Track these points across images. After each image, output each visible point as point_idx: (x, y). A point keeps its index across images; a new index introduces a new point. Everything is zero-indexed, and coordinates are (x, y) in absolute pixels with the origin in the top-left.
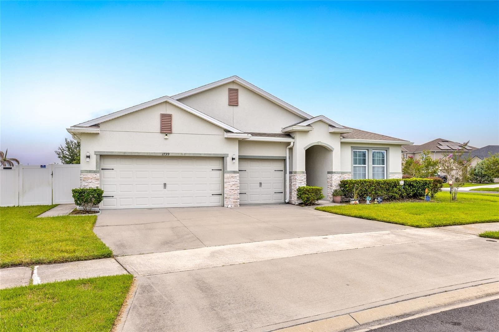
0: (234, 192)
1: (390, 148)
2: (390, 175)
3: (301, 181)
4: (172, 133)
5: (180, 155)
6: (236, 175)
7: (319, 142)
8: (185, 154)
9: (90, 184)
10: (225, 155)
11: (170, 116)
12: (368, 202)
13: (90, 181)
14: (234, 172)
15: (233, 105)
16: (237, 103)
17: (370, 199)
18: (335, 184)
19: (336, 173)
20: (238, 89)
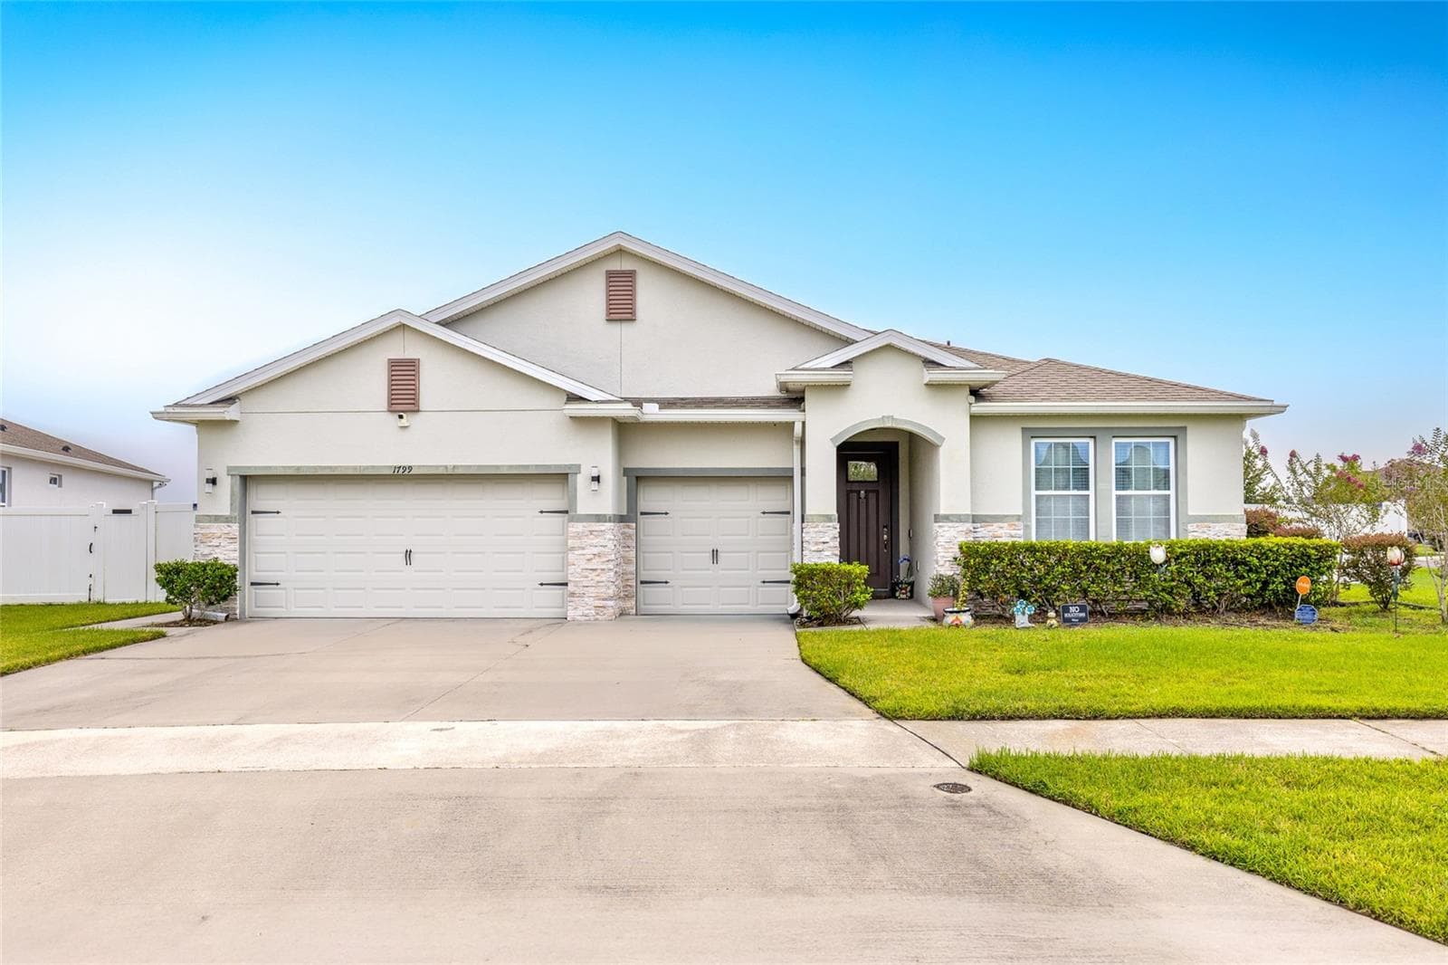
0: (598, 578)
1: (1189, 431)
2: (1190, 527)
3: (821, 547)
4: (418, 411)
5: (440, 471)
6: (603, 528)
7: (888, 417)
8: (454, 467)
9: (217, 550)
10: (569, 468)
11: (412, 365)
12: (1022, 620)
13: (215, 542)
14: (599, 518)
15: (620, 320)
16: (633, 313)
17: (1031, 610)
18: (946, 555)
19: (951, 518)
20: (635, 271)
